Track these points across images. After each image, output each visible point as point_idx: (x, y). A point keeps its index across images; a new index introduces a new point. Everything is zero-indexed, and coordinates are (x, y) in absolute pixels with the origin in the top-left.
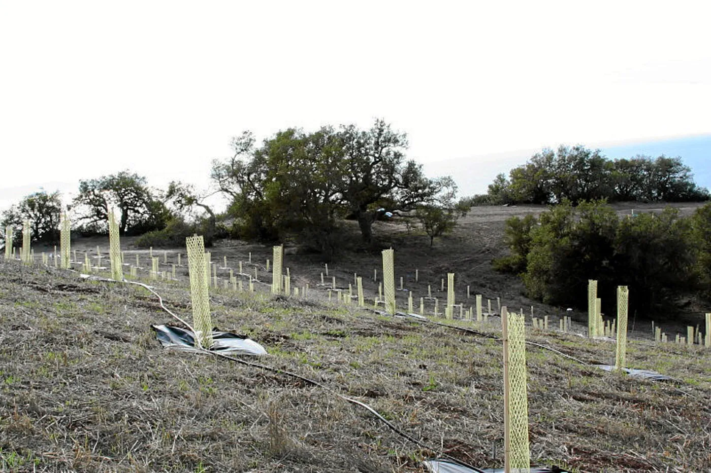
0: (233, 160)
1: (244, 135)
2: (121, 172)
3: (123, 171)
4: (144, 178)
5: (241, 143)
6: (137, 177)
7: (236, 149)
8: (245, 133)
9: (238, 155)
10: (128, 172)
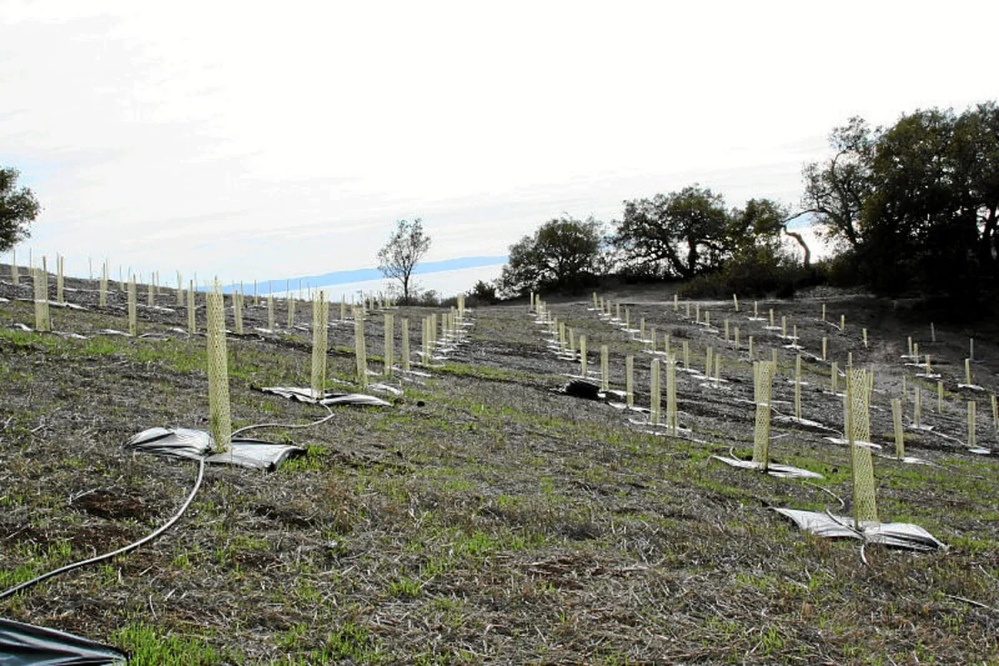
0: (834, 163)
1: (851, 124)
2: (687, 187)
3: (691, 186)
4: (719, 196)
5: (848, 137)
6: (709, 196)
7: (840, 146)
8: (853, 120)
9: (842, 155)
10: (698, 187)
